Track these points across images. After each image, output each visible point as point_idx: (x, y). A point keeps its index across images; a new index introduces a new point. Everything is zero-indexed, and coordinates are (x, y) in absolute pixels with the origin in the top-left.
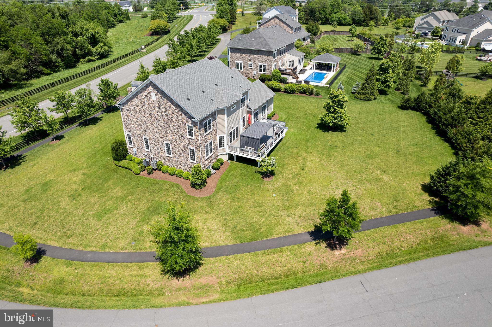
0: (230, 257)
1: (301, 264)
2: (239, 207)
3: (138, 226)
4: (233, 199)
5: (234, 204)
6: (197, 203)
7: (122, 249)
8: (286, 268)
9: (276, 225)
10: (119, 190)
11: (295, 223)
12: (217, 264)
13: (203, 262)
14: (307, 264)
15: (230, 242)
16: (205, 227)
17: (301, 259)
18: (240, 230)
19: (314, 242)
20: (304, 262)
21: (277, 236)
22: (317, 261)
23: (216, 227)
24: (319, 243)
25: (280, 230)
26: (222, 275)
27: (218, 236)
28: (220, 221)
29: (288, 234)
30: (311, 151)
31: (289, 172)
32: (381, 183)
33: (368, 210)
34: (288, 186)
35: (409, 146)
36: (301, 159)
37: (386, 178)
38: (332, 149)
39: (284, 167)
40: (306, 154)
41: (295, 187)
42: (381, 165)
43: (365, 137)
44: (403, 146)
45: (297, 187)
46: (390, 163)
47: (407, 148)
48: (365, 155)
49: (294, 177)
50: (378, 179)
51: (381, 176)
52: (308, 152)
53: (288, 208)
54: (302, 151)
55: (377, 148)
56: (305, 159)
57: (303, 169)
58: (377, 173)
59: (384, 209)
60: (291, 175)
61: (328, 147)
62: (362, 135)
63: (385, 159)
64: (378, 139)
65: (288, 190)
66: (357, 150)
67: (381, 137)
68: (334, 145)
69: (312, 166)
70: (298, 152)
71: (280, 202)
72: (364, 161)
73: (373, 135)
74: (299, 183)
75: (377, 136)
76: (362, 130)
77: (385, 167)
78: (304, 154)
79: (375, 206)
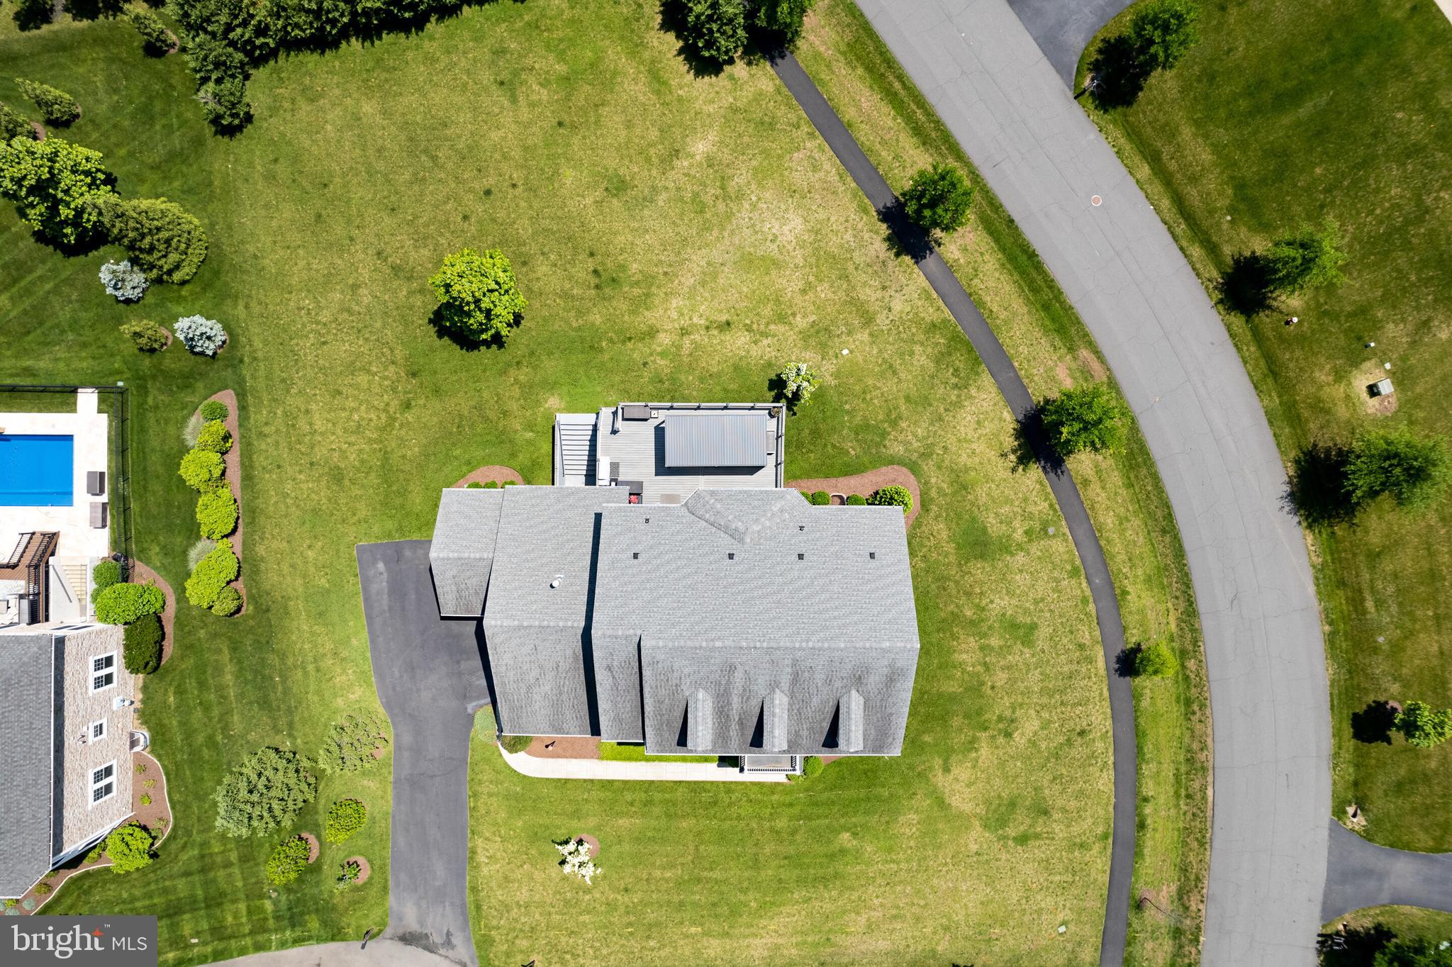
0: (1016, 364)
1: (987, 257)
2: (908, 399)
3: (1020, 547)
4: (894, 423)
5: (905, 413)
6: (933, 480)
7: (1066, 541)
8: (1002, 277)
9: (918, 321)
10: (961, 652)
11: (904, 292)
12: (1036, 378)
13: (1041, 399)
14: (983, 250)
15: (987, 380)
16: (976, 435)
17: (980, 259)
18: (958, 376)
19: (936, 248)
20: (982, 254)
21: (946, 310)
22: (971, 235)
23: (969, 418)
24: (936, 241)
25: (931, 310)
26: (1050, 362)
27: (985, 404)
28: (954, 417)
29: (935, 295)
30: (643, 328)
31: (755, 351)
32: (726, 156)
33: (822, 174)
34: (805, 336)
35: (522, 101)
36: (687, 342)
37: (700, 147)
38: (614, 280)
39: (744, 363)
40: (662, 336)
41: (800, 322)
42: (648, 160)
43: (514, 211)
44: (525, 114)
45: (798, 318)
46: (629, 141)
47: (532, 105)
48: (615, 201)
49: (765, 335)
50: (710, 161)
51: (698, 157)
52: (652, 333)
53: (868, 319)
54: (654, 346)
55: (569, 176)
56: (684, 332)
57: (728, 324)
58: (692, 165)
59: (808, 145)
60: (765, 342)
61: (607, 291)
62: (500, 221)
63: (614, 154)
64: (511, 177)
65: (818, 332)
66: (599, 221)
67: (492, 172)
68: (594, 281)
69: (706, 310)
70: (663, 354)
71: (859, 336)
72: (644, 199)
73: (488, 193)
74: (781, 318)
75: (489, 182)
76: (466, 225)
77: (652, 151)
78: (664, 339)
79: (805, 163)
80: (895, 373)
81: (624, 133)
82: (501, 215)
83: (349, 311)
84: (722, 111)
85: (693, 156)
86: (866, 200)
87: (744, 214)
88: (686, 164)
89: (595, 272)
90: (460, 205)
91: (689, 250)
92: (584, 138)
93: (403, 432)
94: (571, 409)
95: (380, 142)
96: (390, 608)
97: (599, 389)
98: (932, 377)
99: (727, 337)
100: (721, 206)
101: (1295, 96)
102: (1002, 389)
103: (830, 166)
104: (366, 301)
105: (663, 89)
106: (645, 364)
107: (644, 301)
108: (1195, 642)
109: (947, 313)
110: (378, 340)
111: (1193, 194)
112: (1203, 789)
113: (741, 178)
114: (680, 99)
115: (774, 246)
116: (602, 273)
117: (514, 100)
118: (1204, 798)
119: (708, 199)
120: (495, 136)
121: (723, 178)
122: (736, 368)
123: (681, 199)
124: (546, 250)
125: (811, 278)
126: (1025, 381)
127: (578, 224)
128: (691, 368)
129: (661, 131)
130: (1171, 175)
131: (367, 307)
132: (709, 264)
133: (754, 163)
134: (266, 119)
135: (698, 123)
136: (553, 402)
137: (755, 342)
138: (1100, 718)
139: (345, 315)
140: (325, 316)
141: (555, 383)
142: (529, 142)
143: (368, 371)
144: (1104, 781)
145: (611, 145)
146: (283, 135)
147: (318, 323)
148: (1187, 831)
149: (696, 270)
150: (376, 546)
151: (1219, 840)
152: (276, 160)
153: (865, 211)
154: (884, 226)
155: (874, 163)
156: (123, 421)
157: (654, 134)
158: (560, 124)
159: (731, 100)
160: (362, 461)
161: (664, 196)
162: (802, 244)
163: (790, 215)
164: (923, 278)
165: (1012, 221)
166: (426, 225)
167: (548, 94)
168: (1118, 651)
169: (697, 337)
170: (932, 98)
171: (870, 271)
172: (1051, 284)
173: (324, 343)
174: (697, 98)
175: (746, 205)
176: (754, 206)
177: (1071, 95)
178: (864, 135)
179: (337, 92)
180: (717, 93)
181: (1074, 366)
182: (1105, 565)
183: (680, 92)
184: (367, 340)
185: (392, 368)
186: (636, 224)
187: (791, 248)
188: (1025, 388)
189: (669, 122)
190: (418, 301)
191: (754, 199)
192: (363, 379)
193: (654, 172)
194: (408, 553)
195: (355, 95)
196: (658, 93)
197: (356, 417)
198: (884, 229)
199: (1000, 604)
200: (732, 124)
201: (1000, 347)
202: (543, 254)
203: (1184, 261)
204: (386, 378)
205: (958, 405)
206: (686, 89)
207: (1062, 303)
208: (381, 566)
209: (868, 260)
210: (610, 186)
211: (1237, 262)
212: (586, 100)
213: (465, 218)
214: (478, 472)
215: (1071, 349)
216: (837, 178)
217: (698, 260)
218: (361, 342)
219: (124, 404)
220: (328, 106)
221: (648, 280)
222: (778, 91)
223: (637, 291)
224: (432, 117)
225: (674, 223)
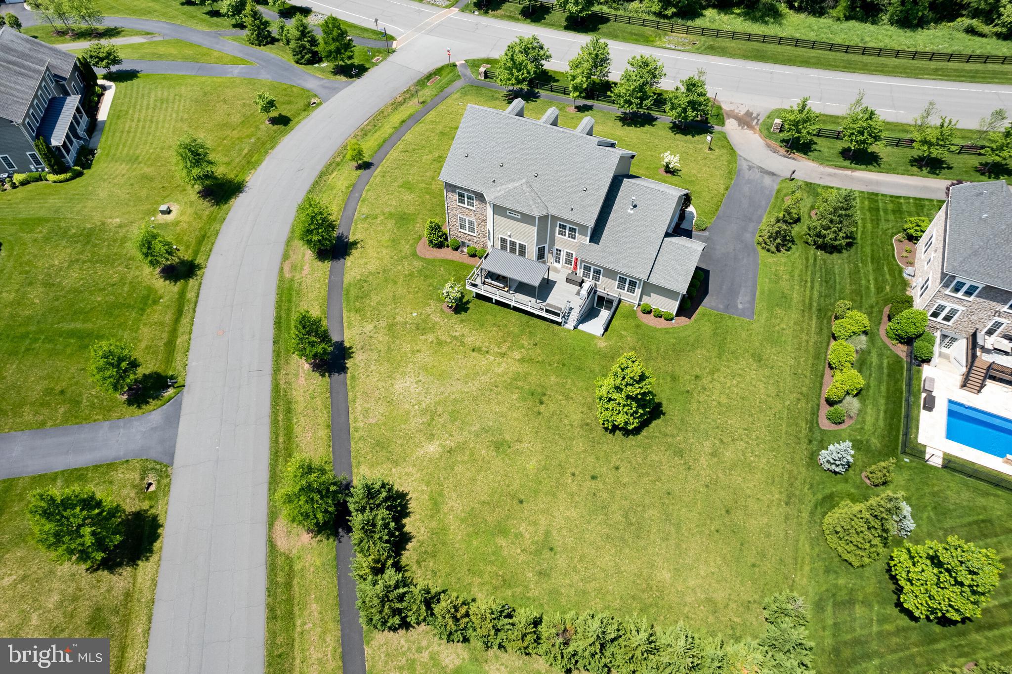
0: (327, 281)
2: (396, 283)
3: (384, 214)
4: (411, 274)
5: (402, 277)
6: (407, 247)
9: (364, 316)
11: (361, 332)
12: (321, 272)
13: (326, 263)
15: (347, 280)
16: (371, 259)
18: (361, 286)
23: (369, 267)
25: (353, 318)
26: (308, 277)
27: (356, 270)
28: (377, 269)
30: (526, 365)
31: (466, 331)
32: (419, 437)
33: (365, 405)
34: (433, 329)
35: (542, 530)
36: (504, 350)
37: (432, 448)
38: (532, 394)
39: (477, 326)
40: (518, 357)
41: (431, 337)
42: (472, 454)
43: (580, 458)
44: (543, 521)
45: (430, 340)
46: (478, 471)
47: (535, 524)
48: (507, 437)
49: (455, 338)
50: (431, 437)
51: (438, 443)
52: (522, 360)
53: (391, 327)
54: (525, 353)
55: (532, 465)
56: (503, 355)
57: (473, 350)
58: (446, 440)
59: (362, 425)
60: (457, 334)
61: (539, 390)
62: (593, 457)
63: (493, 467)
64: (573, 481)
65: (424, 329)
66: (525, 430)
67: (585, 490)
68: (545, 399)
69: (482, 361)
70: (523, 347)
71: (402, 320)
72: (488, 431)
73: (594, 478)
74: (440, 343)
75: (589, 484)
76: (618, 463)
77: (466, 458)
78: (517, 355)
79: (371, 415)
80: (394, 296)
81: (479, 477)
82: (592, 459)
83: (721, 441)
84: (404, 465)
85: (441, 445)
86: (348, 382)
87: (428, 401)
88: (448, 442)
89: (541, 403)
90: (618, 478)
91: (475, 394)
92: (508, 486)
93: (705, 364)
94: (592, 337)
95: (664, 545)
96: (740, 286)
97: (570, 341)
98: (376, 289)
99: (478, 344)
100: (440, 410)
101: (72, 334)
102: (342, 275)
103: (357, 410)
104: (708, 444)
105: (436, 495)
106: (536, 345)
107: (516, 377)
108: (330, 165)
109: (345, 314)
110: (707, 418)
111: (168, 318)
112: (367, 125)
113: (416, 422)
114: (428, 484)
115: (420, 378)
116: (537, 401)
117: (547, 533)
118: (370, 122)
119: (446, 416)
120: (573, 513)
121: (429, 425)
122: (482, 326)
123: (463, 422)
124: (568, 427)
125: (409, 355)
126: (328, 273)
127: (540, 434)
128: (509, 334)
129: (452, 469)
130: (170, 332)
131: (707, 439)
132: (467, 383)
133: (403, 426)
134: (755, 602)
135: (425, 464)
136: (602, 344)
137: (463, 335)
138: (393, 154)
139: (725, 440)
140: (741, 445)
141: (596, 354)
142: (550, 498)
143: (719, 403)
144: (408, 136)
145: (492, 473)
146: (742, 583)
147: (747, 442)
148: (385, 117)
149: (477, 383)
150: (740, 316)
151: (374, 110)
152: (754, 565)
153: (353, 377)
154: (348, 365)
155: (329, 400)
156: (906, 434)
157: (459, 469)
158: (521, 502)
159: (394, 470)
160: (737, 358)
161: (473, 429)
162: (404, 374)
163: (400, 390)
164: (345, 334)
165: (274, 342)
166: (648, 474)
167: (520, 526)
168: (367, 171)
169: (496, 349)
170: (267, 421)
171: (373, 348)
172: (279, 307)
173: (745, 429)
174: (415, 480)
175: (424, 405)
176: (419, 403)
177: (185, 389)
178: (323, 417)
179: (688, 599)
180: (400, 478)
181: (297, 274)
182: (348, 199)
183: (425, 488)
184: (713, 421)
185: (701, 399)
186: (501, 419)
187: (412, 374)
188: (330, 271)
189: (444, 472)
190: (669, 430)
191: (417, 407)
192: (724, 400)
193: (472, 445)
194: (721, 307)
195: (673, 590)
196: (441, 494)
197: (734, 382)
198: (349, 363)
199: (409, 197)
200: (402, 454)
201: (329, 291)
202: (572, 425)
203: (202, 292)
204: (708, 396)
205: (370, 273)
206: (420, 489)
207: (281, 298)
208: (740, 306)
209: (370, 353)
210: (506, 448)
211: (176, 282)
212: (494, 511)
213: (617, 468)
214: (663, 326)
215: (292, 280)
216: (358, 400)
217: (472, 387)
218: (719, 421)
219: (905, 445)
220: (698, 590)
221: (510, 387)
222: (359, 464)
223: (520, 384)
224: (616, 546)
225: (476, 411)
